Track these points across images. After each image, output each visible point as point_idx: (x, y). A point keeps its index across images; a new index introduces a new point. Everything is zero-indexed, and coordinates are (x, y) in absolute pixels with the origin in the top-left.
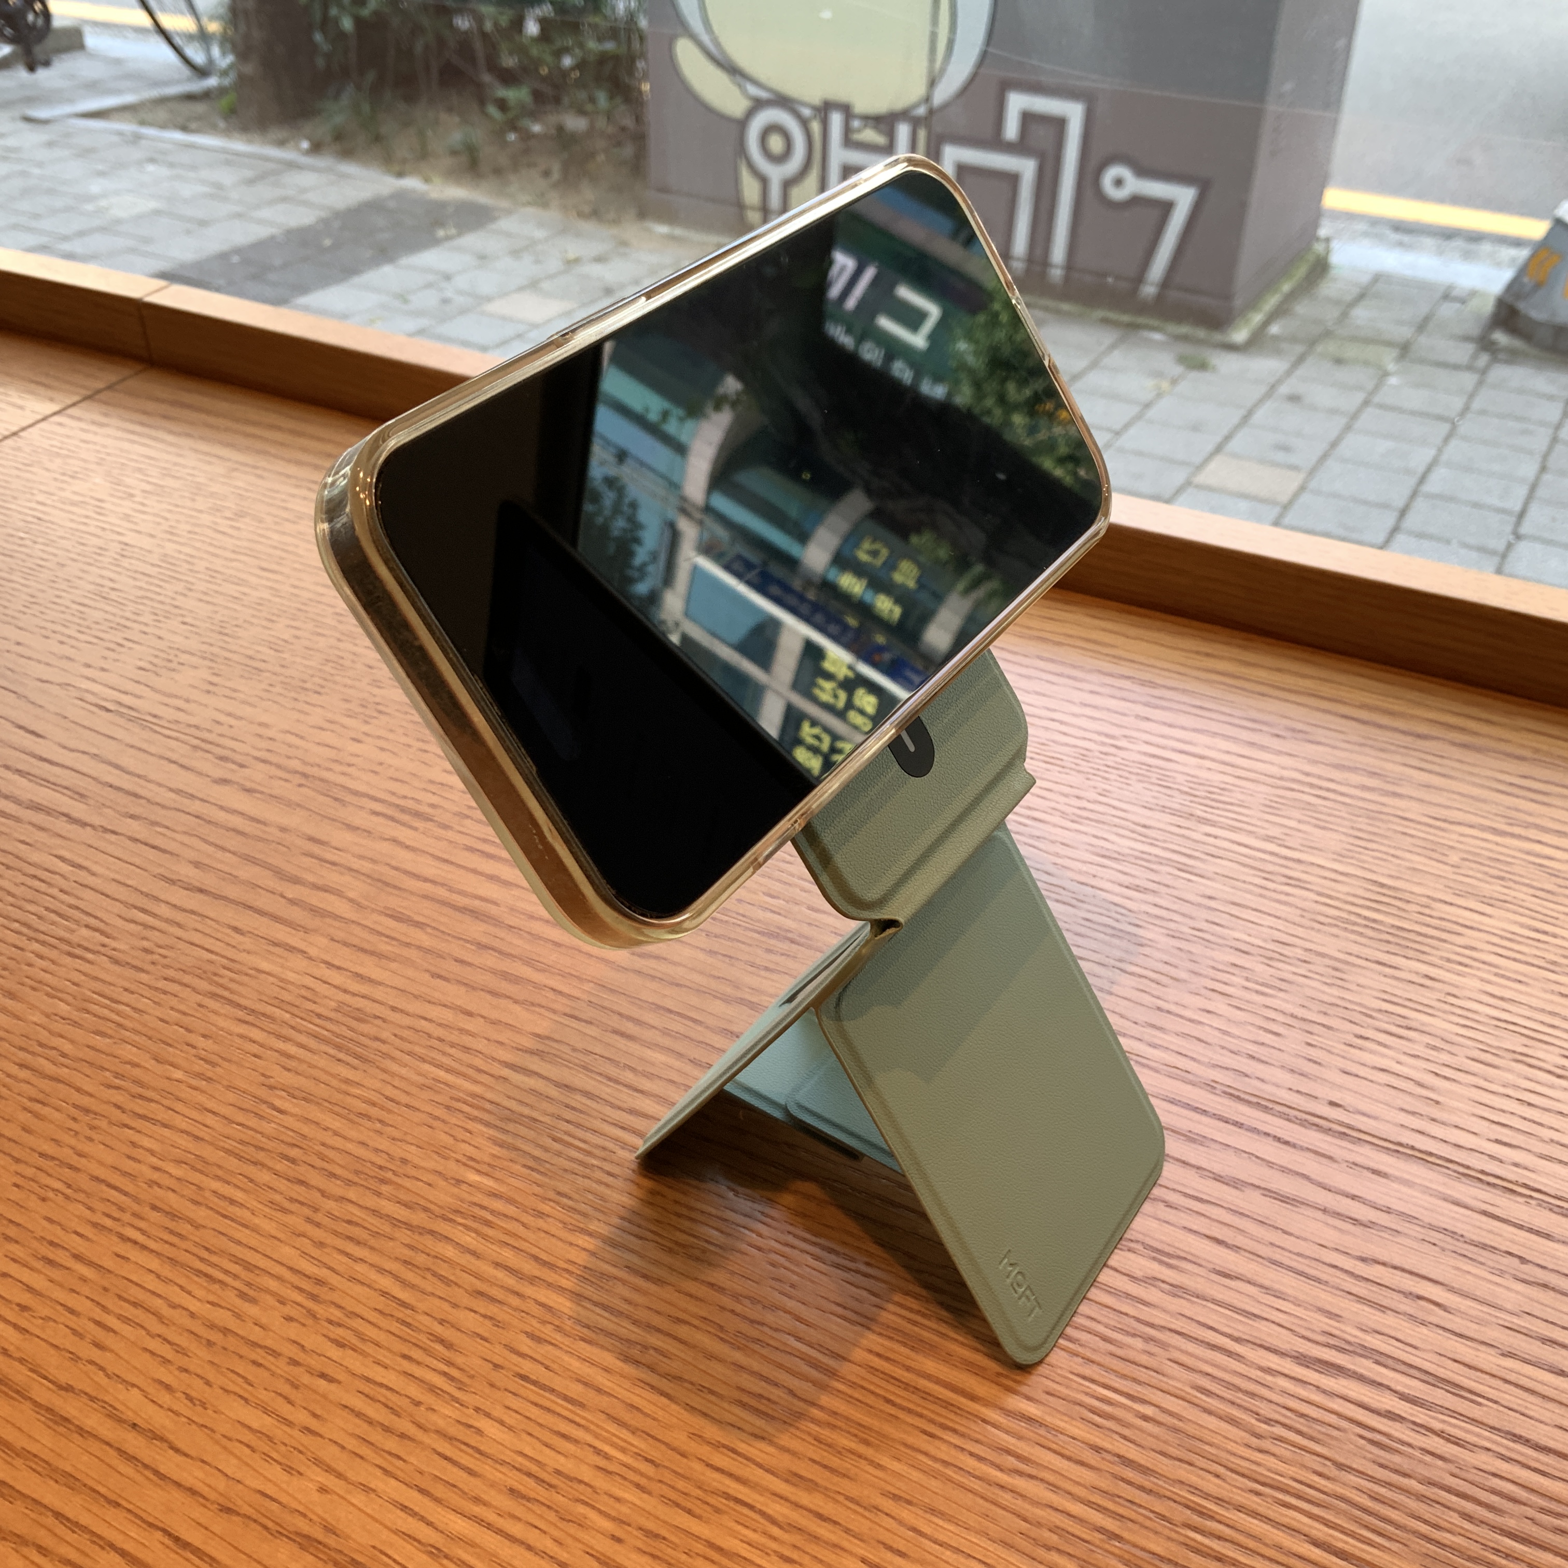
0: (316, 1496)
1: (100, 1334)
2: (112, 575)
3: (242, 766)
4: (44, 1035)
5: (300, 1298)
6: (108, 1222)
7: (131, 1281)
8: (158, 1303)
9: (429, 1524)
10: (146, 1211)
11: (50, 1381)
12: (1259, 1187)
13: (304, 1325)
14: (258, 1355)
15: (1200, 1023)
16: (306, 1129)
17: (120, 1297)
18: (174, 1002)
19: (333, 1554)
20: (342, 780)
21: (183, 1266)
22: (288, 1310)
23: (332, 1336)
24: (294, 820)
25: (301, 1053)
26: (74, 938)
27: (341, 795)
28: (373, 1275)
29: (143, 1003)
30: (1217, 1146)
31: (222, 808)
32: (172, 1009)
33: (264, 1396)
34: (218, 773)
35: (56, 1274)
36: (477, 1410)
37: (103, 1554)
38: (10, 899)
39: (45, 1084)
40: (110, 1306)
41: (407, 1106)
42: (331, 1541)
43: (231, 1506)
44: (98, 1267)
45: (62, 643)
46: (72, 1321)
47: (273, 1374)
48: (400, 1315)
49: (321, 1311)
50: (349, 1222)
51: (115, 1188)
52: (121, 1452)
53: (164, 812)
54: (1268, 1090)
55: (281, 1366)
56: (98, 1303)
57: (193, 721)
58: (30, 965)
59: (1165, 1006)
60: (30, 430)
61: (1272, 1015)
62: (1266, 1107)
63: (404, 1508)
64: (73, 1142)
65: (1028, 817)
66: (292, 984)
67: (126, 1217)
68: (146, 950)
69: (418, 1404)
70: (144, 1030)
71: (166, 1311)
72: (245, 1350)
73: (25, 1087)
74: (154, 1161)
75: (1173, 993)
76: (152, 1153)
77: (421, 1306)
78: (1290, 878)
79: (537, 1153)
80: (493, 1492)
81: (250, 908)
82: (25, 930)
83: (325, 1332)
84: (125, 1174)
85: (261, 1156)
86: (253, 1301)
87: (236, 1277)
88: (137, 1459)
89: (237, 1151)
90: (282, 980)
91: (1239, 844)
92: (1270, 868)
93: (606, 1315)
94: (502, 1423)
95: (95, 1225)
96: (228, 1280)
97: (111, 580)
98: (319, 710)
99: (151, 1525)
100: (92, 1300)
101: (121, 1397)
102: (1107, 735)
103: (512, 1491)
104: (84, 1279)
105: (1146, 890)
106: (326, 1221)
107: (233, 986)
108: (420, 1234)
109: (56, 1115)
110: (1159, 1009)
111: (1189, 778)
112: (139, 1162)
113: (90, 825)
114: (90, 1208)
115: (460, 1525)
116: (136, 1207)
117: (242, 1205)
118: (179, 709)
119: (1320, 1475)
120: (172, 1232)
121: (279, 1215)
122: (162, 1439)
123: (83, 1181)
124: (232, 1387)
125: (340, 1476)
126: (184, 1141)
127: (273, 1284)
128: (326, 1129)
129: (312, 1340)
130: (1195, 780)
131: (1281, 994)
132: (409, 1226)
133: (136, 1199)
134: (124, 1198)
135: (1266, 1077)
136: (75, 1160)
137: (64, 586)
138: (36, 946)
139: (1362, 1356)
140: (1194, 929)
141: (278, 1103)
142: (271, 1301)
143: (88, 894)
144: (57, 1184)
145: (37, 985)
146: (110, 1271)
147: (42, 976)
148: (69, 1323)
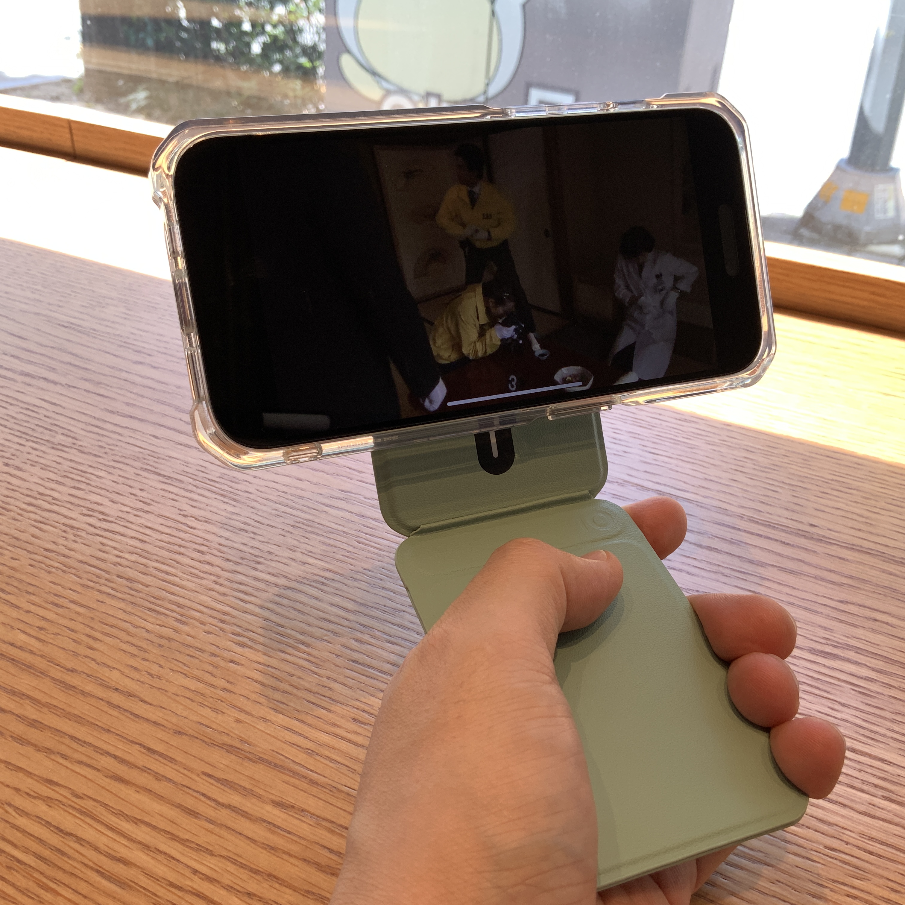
0: (234, 725)
1: (91, 642)
3: (150, 355)
4: (42, 490)
5: (214, 622)
6: (91, 584)
7: (107, 614)
8: (126, 626)
9: (306, 738)
10: (114, 578)
11: (62, 667)
12: (776, 566)
13: (218, 636)
14: (192, 651)
15: (730, 486)
16: (208, 537)
17: (102, 623)
19: (247, 754)
21: (140, 606)
22: (206, 628)
23: (236, 641)
25: (200, 498)
26: (56, 441)
28: (257, 610)
29: (101, 474)
30: (749, 546)
31: (139, 376)
32: (120, 476)
33: (196, 672)
34: (137, 358)
35: (60, 611)
36: (328, 678)
37: (103, 758)
38: (14, 420)
39: (44, 514)
40: (96, 627)
41: (268, 525)
42: (246, 747)
43: (181, 730)
44: (87, 607)
45: (33, 293)
46: (73, 635)
47: (201, 661)
48: (276, 630)
49: (228, 628)
50: (240, 584)
51: (94, 566)
52: (109, 703)
53: (104, 377)
54: (774, 519)
55: (205, 657)
56: (88, 626)
57: (118, 332)
58: (29, 453)
59: (710, 477)
61: (770, 482)
62: (774, 527)
63: (289, 729)
64: (65, 543)
66: (192, 464)
67: (103, 582)
68: (101, 447)
69: (292, 675)
70: (103, 487)
71: (132, 630)
72: (183, 649)
73: (32, 515)
74: (116, 552)
75: (713, 472)
76: (115, 548)
77: (288, 625)
79: (350, 549)
80: (343, 721)
81: (162, 426)
82: (24, 436)
83: (230, 639)
84: (99, 559)
85: (182, 550)
86: (185, 623)
87: (173, 611)
88: (119, 707)
89: (167, 548)
90: (185, 462)
93: (400, 629)
94: (344, 685)
95: (83, 586)
96: (169, 613)
99: (132, 742)
100: (84, 624)
101: (107, 675)
103: (354, 719)
104: (79, 614)
106: (226, 583)
107: (155, 464)
108: (283, 589)
109: (53, 529)
110: (706, 479)
112: (107, 553)
113: (61, 384)
114: (79, 577)
115: (325, 738)
116: (107, 576)
117: (173, 575)
118: (107, 326)
119: (832, 709)
120: (130, 588)
121: (197, 580)
122: (135, 696)
123: (73, 563)
124: (175, 668)
125: (248, 713)
126: (133, 543)
127: (197, 615)
128: (221, 537)
129: (223, 643)
131: (775, 472)
132: (277, 585)
133: (107, 572)
134: (100, 571)
135: (773, 513)
136: (67, 552)
138: (31, 444)
139: (847, 649)
140: (721, 440)
141: (190, 524)
142: (196, 623)
143: (61, 418)
144: (57, 565)
145: (34, 464)
146: (94, 609)
147: (37, 459)
148: (71, 637)
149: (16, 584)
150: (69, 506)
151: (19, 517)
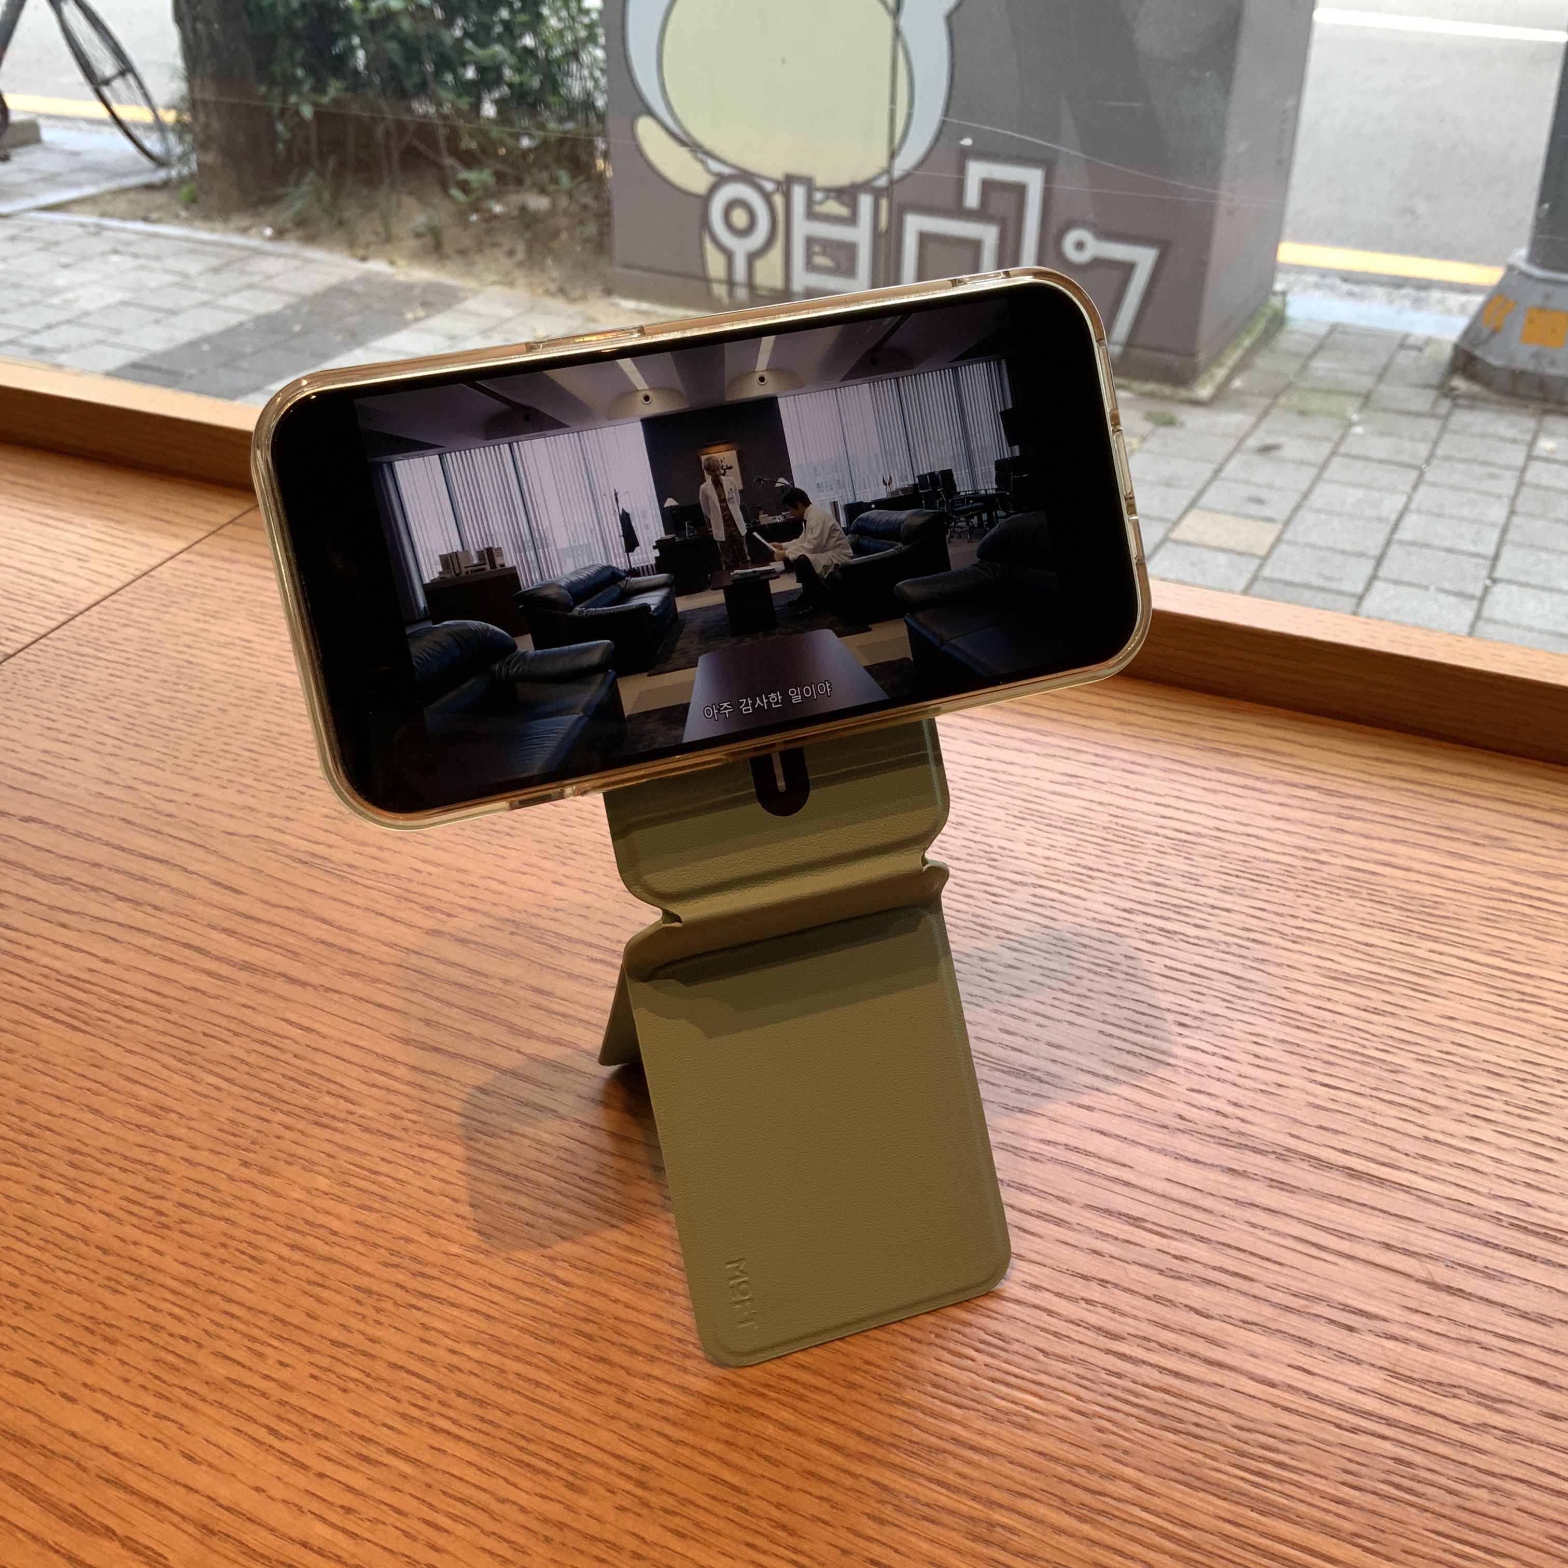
1: (432, 1535)
2: (278, 720)
3: (449, 915)
4: (308, 1213)
5: (630, 1487)
6: (416, 1413)
7: (453, 1475)
8: (484, 1498)
10: (452, 1397)
13: (639, 1515)
14: (600, 1550)
15: (1471, 1152)
16: (597, 1302)
17: (445, 1493)
18: (435, 1171)
20: (552, 926)
21: (501, 1456)
22: (619, 1499)
23: (670, 1525)
24: (513, 970)
25: (572, 1219)
26: (320, 1107)
27: (554, 941)
28: (698, 1458)
29: (402, 1174)
30: (1516, 1281)
31: (440, 961)
32: (433, 1177)
34: (431, 924)
35: (373, 1472)
38: (246, 1068)
39: (320, 1266)
40: (435, 1502)
44: (415, 1462)
45: (240, 792)
46: (402, 1522)
48: (736, 1501)
49: (654, 1499)
50: (661, 1401)
51: (417, 1375)
53: (382, 967)
55: (625, 1561)
56: (424, 1501)
57: (392, 870)
58: (279, 1137)
59: (1433, 1135)
60: (160, 569)
61: (1540, 1140)
62: (1555, 1238)
64: (362, 1326)
65: (1248, 939)
66: (550, 1145)
67: (434, 1406)
68: (393, 1116)
70: (410, 1202)
71: (495, 1506)
72: (584, 1545)
73: (301, 1271)
74: (449, 1343)
75: (1437, 1122)
76: (446, 1335)
77: (754, 1490)
78: (1524, 993)
82: (265, 1100)
83: (662, 1521)
84: (422, 1359)
85: (556, 1333)
86: (580, 1491)
87: (558, 1465)
89: (531, 1329)
90: (538, 1142)
91: (1466, 960)
92: (1501, 984)
93: (944, 1491)
95: (404, 1416)
96: (551, 1469)
97: (278, 725)
98: (513, 853)
100: (417, 1498)
102: (1306, 850)
104: (404, 1476)
105: (1383, 1013)
106: (637, 1401)
107: (489, 1150)
108: (736, 1411)
109: (338, 1299)
110: (1427, 1139)
111: (1400, 892)
112: (435, 1345)
113: (311, 985)
114: (394, 1398)
116: (441, 1394)
117: (548, 1388)
118: (372, 857)
120: (483, 1420)
121: (588, 1397)
123: (380, 1369)
126: (474, 1320)
127: (597, 1472)
128: (616, 1301)
129: (652, 1532)
130: (1405, 893)
131: (1544, 1118)
132: (721, 1403)
133: (441, 1387)
134: (427, 1385)
135: (1550, 1206)
136: (366, 1346)
137: (231, 732)
138: (280, 1117)
140: (1441, 1052)
141: (561, 1274)
142: (601, 1491)
143: (321, 1058)
144: (355, 1374)
145: (292, 1159)
146: (428, 1466)
147: (294, 1149)
148: (399, 1525)
149: (293, 1417)
150: (359, 1247)
151: (281, 1276)
